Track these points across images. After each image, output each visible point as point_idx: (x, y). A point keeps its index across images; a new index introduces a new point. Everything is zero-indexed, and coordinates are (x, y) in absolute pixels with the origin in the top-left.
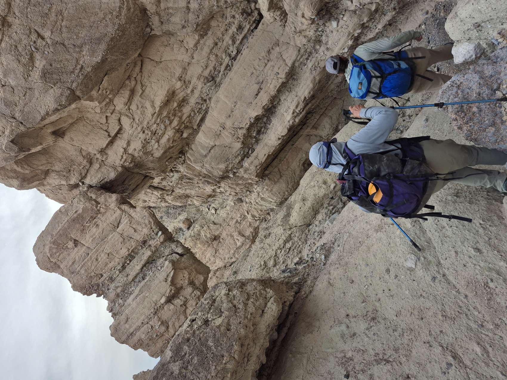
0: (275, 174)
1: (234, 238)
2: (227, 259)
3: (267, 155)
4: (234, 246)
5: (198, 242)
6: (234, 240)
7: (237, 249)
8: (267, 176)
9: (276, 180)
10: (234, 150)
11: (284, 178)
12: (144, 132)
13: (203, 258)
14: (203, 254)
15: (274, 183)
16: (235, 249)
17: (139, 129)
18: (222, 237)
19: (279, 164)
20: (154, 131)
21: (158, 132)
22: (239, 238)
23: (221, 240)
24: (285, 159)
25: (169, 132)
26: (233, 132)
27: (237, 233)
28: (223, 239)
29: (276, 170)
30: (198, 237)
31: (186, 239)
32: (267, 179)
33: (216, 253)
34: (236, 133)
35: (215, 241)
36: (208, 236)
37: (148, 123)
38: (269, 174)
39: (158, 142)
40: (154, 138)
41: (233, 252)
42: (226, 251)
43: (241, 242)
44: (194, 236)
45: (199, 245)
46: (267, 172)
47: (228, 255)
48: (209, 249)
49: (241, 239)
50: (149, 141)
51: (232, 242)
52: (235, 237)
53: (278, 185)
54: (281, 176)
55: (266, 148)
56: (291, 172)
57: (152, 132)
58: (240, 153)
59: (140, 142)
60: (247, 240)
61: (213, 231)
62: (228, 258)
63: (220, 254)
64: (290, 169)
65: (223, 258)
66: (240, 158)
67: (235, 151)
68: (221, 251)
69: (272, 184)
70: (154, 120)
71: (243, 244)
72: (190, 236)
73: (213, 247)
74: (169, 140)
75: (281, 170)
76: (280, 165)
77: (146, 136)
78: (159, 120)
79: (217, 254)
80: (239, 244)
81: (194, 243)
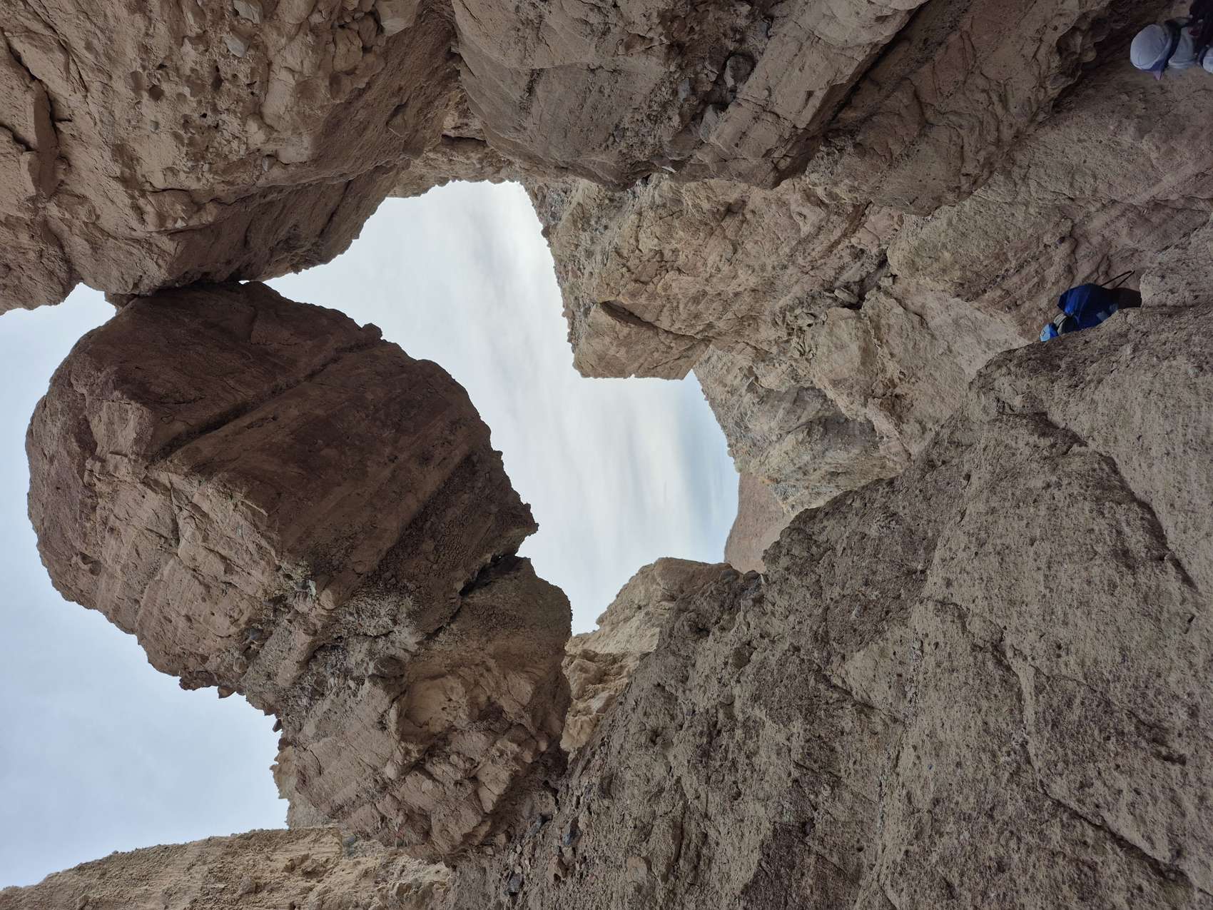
0: (896, 121)
1: (788, 209)
2: (769, 268)
3: (820, 94)
4: (791, 233)
5: (676, 223)
6: (791, 217)
7: (799, 243)
8: (852, 133)
9: (897, 149)
10: (642, 87)
11: (941, 135)
12: (156, 94)
13: (699, 264)
14: (696, 253)
15: (885, 167)
16: (794, 243)
17: (121, 86)
18: (750, 206)
19: (920, 63)
20: (205, 71)
21: (226, 71)
22: (805, 211)
23: (749, 216)
24: (954, 38)
25: (287, 54)
26: (595, 19)
27: (798, 196)
28: (753, 212)
29: (901, 99)
30: (675, 209)
31: (640, 214)
32: (850, 149)
33: (735, 251)
34: (612, 18)
35: (728, 220)
36: (706, 206)
37: (145, 49)
38: (864, 121)
39: (257, 113)
40: (222, 105)
41: (787, 250)
42: (767, 245)
43: (813, 225)
44: (664, 205)
45: (681, 233)
46: (850, 115)
47: (774, 258)
48: (712, 242)
49: (814, 215)
50: (210, 120)
51: (784, 221)
52: (793, 207)
53: (907, 169)
54: (925, 125)
55: (813, 58)
56: (982, 97)
57: (194, 82)
58: (675, 93)
59: (167, 139)
60: (834, 218)
61: (718, 191)
62: (774, 268)
63: (747, 254)
64: (981, 82)
65: (757, 268)
66: (676, 120)
67: (646, 91)
68: (749, 246)
69: (876, 168)
70: (162, 29)
71: (820, 228)
72: (653, 206)
73: (725, 237)
74: (304, 90)
75: (927, 97)
76: (926, 69)
77: (175, 109)
78: (190, 19)
79: (739, 255)
80: (806, 229)
81: (665, 228)
